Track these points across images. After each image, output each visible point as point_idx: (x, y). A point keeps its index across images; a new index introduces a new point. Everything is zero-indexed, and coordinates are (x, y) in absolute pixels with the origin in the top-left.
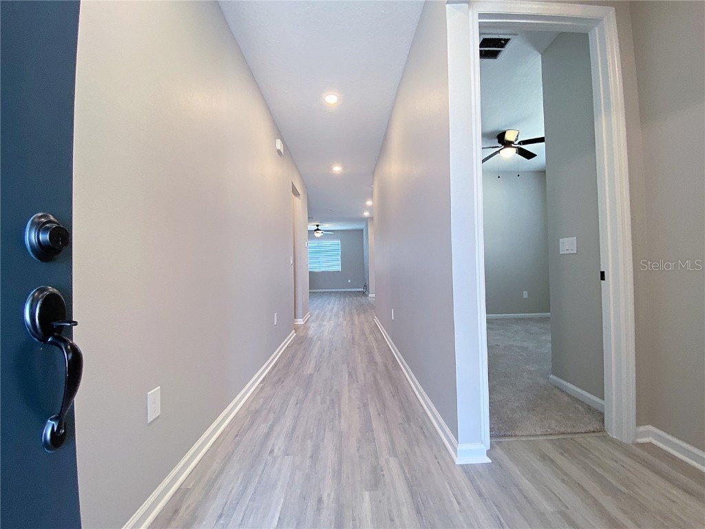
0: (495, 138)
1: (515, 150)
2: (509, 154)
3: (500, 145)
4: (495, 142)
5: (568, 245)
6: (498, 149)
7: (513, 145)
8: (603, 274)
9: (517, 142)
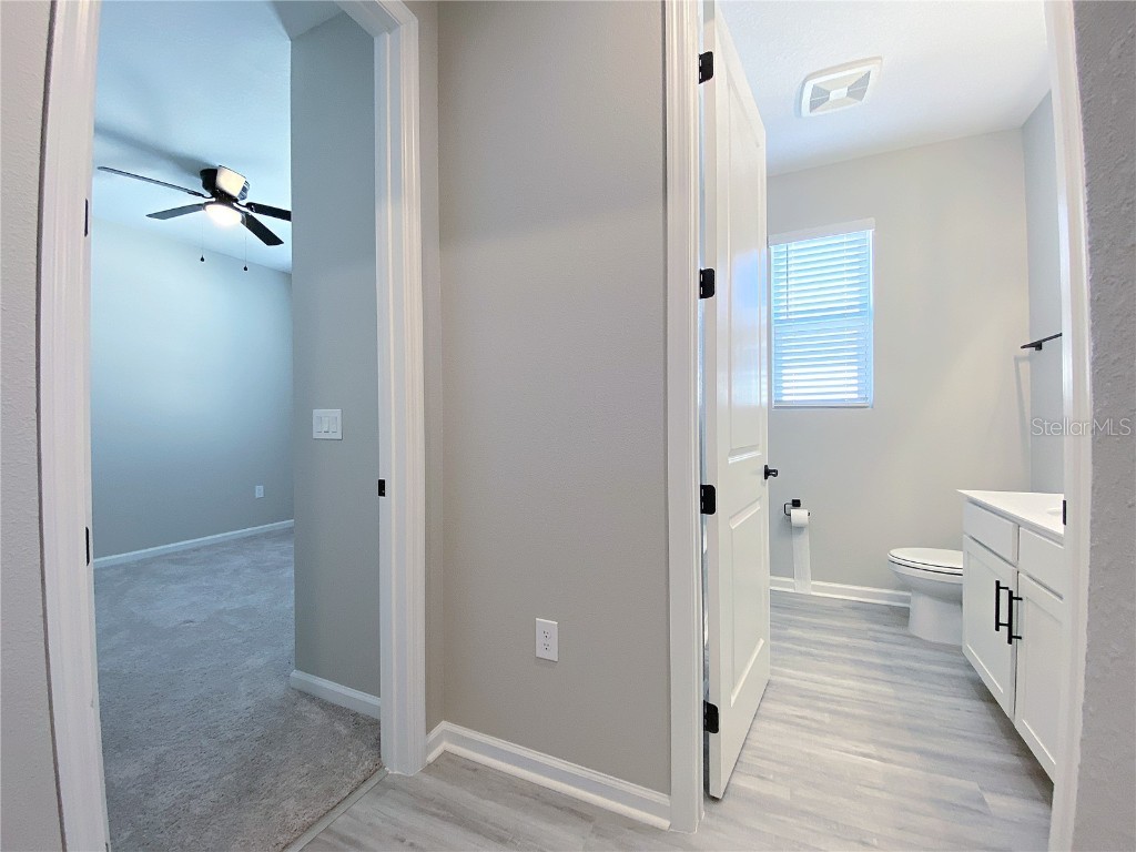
0: (195, 174)
1: (239, 216)
2: (225, 219)
3: (209, 195)
4: (198, 185)
5: (327, 423)
6: (201, 200)
7: (235, 204)
8: (382, 484)
9: (244, 203)
